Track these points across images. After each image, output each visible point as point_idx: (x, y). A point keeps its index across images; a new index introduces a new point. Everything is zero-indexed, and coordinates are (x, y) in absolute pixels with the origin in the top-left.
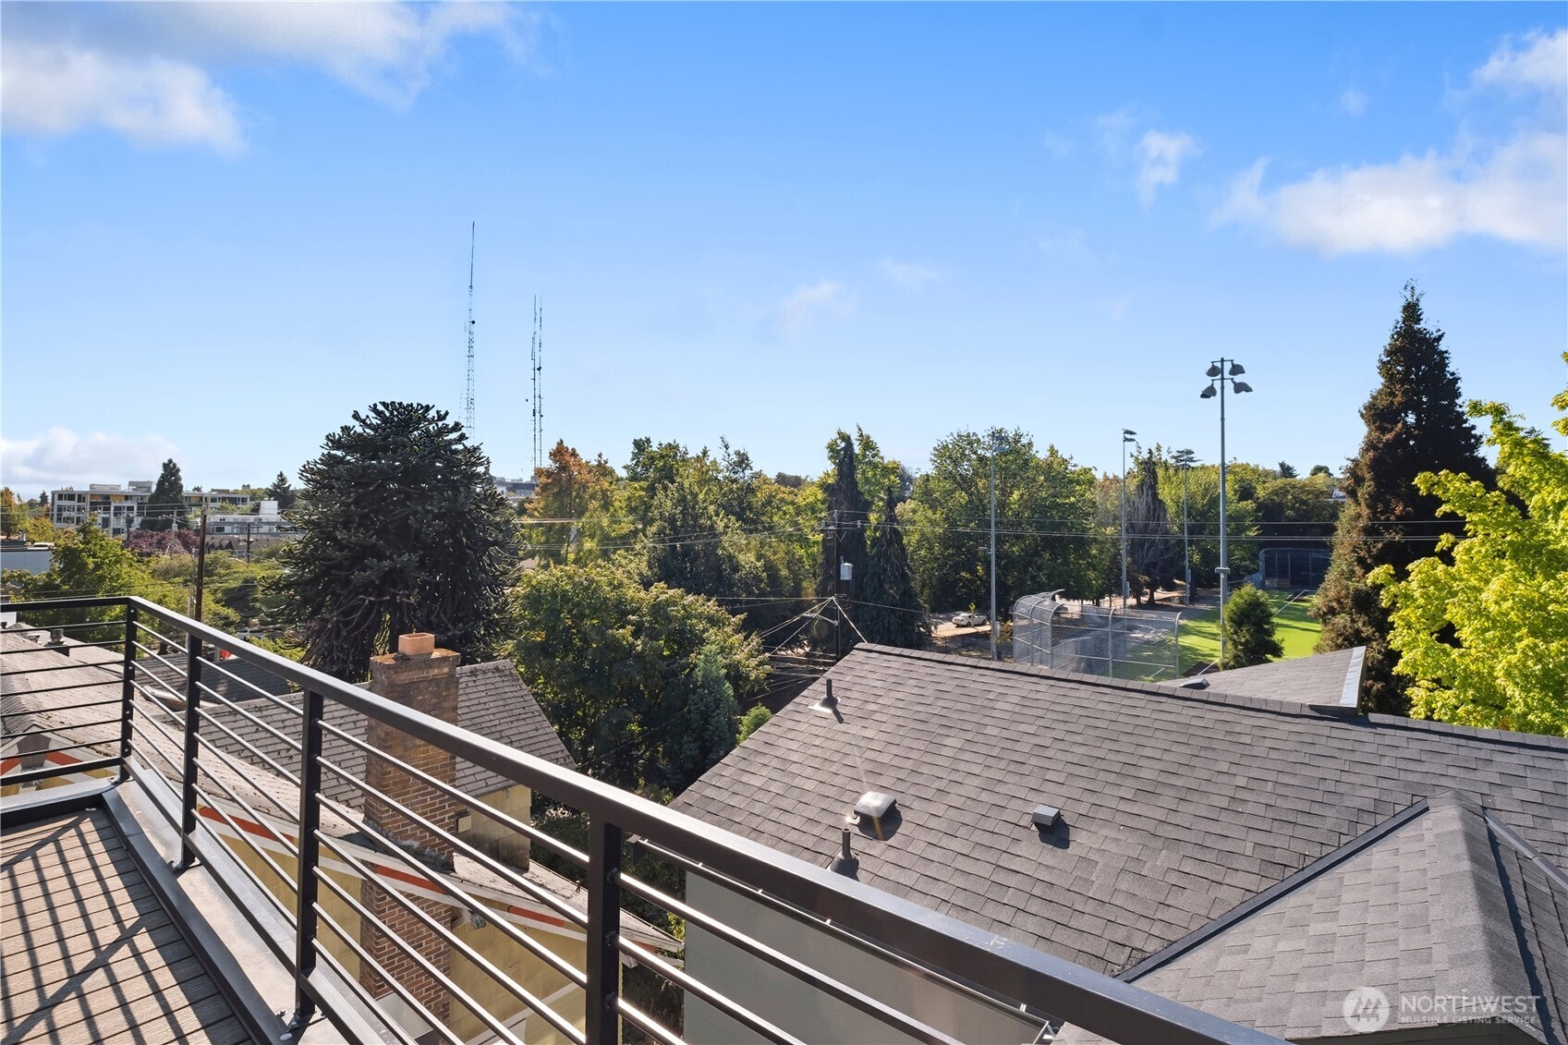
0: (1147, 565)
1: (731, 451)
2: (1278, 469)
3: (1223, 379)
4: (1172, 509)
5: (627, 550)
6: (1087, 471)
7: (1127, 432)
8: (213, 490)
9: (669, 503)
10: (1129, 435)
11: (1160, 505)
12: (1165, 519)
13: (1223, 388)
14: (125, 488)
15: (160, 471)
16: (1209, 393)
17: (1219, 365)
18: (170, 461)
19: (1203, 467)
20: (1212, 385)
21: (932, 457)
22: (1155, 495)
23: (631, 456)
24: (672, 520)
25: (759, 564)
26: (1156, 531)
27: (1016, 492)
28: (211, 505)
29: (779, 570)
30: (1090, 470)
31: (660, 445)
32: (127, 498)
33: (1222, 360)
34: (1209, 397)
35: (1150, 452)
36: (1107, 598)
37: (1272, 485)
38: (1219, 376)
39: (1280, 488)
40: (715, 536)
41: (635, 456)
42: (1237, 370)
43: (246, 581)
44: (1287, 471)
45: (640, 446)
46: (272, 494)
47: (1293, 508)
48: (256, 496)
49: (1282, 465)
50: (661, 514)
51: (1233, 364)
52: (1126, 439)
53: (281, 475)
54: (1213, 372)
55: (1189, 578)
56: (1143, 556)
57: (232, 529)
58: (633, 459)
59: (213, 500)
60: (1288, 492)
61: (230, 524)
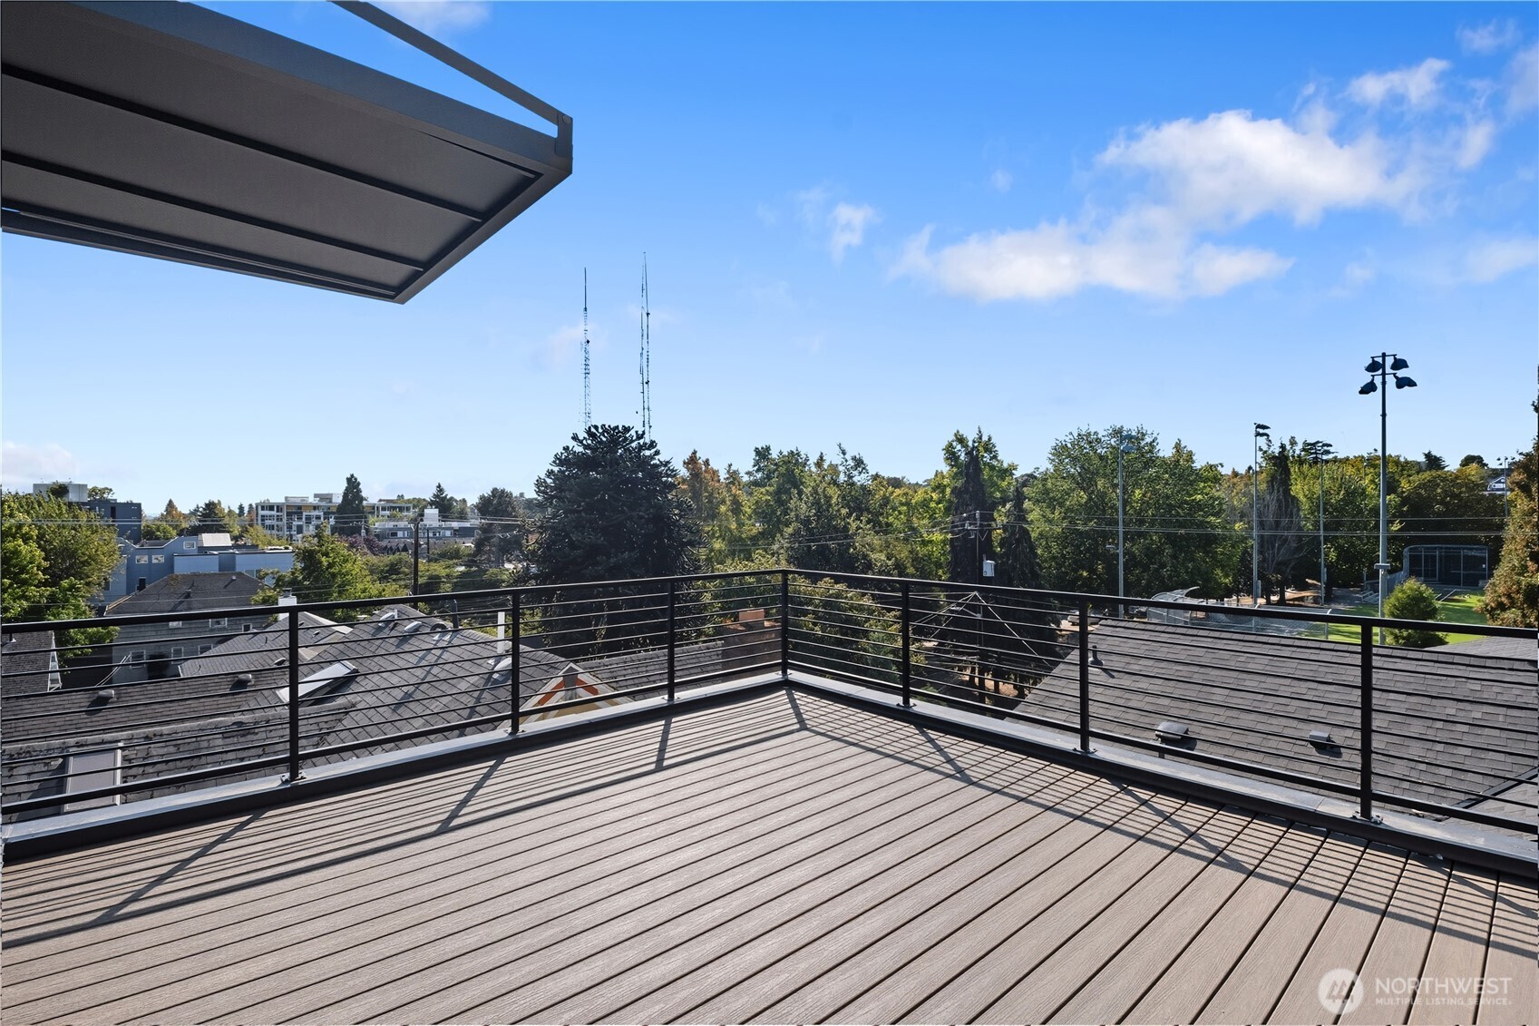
0: (1279, 564)
1: (848, 457)
2: (1422, 459)
3: (1384, 374)
4: (1305, 506)
5: (765, 550)
6: (1211, 467)
7: (1259, 426)
8: (380, 500)
9: (804, 506)
10: (1261, 431)
11: (1292, 502)
12: (1298, 515)
13: (1384, 383)
14: (312, 500)
15: (345, 485)
16: (1368, 389)
17: (1380, 360)
18: (352, 476)
19: (1335, 460)
20: (1373, 380)
21: (1050, 456)
22: (1287, 491)
23: (752, 462)
24: (806, 522)
25: (890, 563)
26: (1289, 528)
27: (1137, 491)
28: (382, 513)
29: (906, 568)
30: (1216, 466)
31: (781, 453)
32: (315, 508)
33: (1384, 355)
34: (1367, 393)
35: (1283, 447)
36: (1235, 598)
37: (1417, 479)
38: (1380, 372)
39: (1429, 481)
40: (847, 537)
41: (757, 463)
42: (1400, 364)
43: (431, 577)
44: (1433, 462)
45: (762, 454)
46: (432, 504)
47: (1442, 502)
48: (420, 505)
49: (1428, 456)
50: (797, 516)
51: (1395, 359)
52: (1258, 434)
53: (439, 486)
54: (1373, 367)
55: (1324, 577)
56: (1273, 553)
57: (404, 534)
58: (754, 466)
59: (384, 509)
60: (1438, 485)
61: (401, 529)
